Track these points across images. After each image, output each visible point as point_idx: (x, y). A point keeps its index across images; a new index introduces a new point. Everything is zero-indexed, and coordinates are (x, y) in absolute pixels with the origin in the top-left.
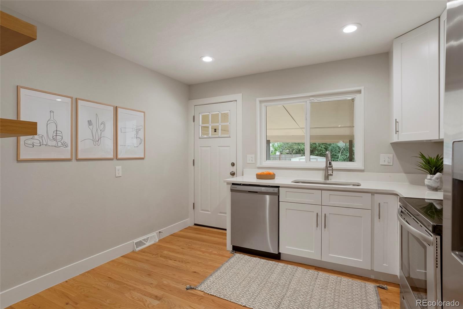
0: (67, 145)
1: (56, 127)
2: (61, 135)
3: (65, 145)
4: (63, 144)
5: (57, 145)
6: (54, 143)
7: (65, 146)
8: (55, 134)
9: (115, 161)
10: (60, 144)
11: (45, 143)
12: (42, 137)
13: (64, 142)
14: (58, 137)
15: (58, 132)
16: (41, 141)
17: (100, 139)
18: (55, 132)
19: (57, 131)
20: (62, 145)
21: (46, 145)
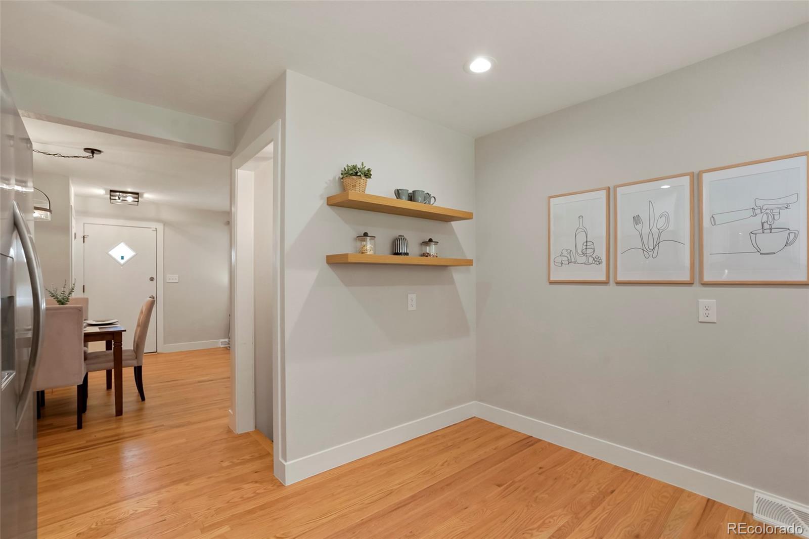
0: (600, 261)
1: (587, 237)
2: (592, 246)
3: (598, 260)
4: (596, 260)
5: (587, 262)
6: (584, 259)
7: (597, 263)
8: (584, 247)
9: (697, 289)
10: (591, 260)
11: (573, 260)
12: (570, 253)
13: (597, 257)
14: (589, 251)
15: (588, 244)
16: (569, 258)
17: (657, 247)
18: (585, 244)
19: (587, 242)
20: (594, 261)
21: (575, 262)
